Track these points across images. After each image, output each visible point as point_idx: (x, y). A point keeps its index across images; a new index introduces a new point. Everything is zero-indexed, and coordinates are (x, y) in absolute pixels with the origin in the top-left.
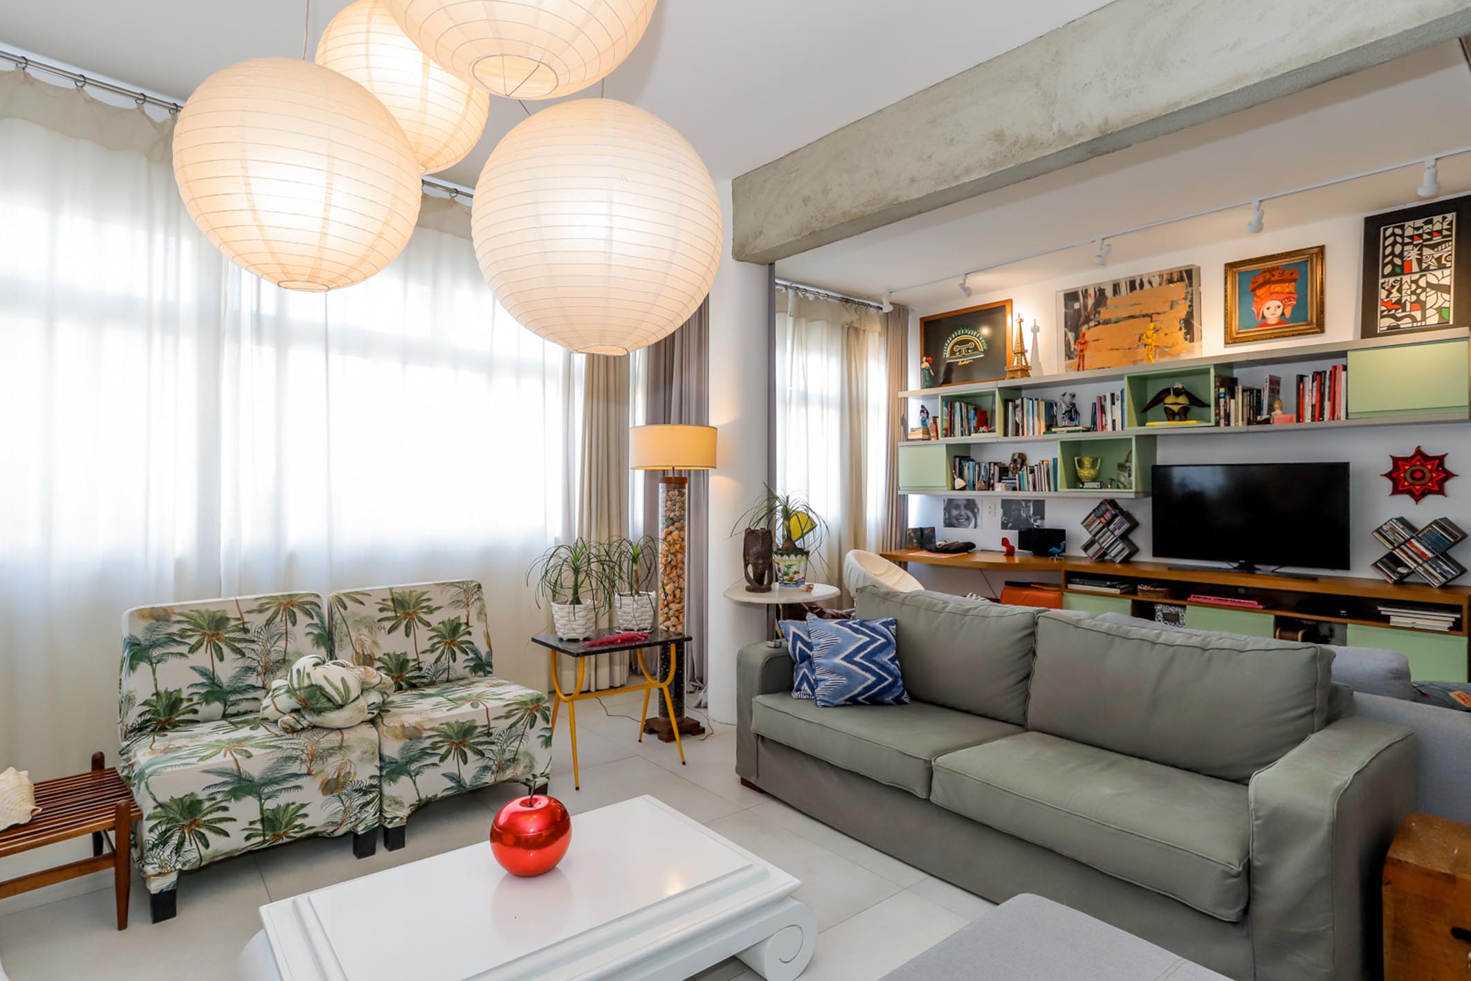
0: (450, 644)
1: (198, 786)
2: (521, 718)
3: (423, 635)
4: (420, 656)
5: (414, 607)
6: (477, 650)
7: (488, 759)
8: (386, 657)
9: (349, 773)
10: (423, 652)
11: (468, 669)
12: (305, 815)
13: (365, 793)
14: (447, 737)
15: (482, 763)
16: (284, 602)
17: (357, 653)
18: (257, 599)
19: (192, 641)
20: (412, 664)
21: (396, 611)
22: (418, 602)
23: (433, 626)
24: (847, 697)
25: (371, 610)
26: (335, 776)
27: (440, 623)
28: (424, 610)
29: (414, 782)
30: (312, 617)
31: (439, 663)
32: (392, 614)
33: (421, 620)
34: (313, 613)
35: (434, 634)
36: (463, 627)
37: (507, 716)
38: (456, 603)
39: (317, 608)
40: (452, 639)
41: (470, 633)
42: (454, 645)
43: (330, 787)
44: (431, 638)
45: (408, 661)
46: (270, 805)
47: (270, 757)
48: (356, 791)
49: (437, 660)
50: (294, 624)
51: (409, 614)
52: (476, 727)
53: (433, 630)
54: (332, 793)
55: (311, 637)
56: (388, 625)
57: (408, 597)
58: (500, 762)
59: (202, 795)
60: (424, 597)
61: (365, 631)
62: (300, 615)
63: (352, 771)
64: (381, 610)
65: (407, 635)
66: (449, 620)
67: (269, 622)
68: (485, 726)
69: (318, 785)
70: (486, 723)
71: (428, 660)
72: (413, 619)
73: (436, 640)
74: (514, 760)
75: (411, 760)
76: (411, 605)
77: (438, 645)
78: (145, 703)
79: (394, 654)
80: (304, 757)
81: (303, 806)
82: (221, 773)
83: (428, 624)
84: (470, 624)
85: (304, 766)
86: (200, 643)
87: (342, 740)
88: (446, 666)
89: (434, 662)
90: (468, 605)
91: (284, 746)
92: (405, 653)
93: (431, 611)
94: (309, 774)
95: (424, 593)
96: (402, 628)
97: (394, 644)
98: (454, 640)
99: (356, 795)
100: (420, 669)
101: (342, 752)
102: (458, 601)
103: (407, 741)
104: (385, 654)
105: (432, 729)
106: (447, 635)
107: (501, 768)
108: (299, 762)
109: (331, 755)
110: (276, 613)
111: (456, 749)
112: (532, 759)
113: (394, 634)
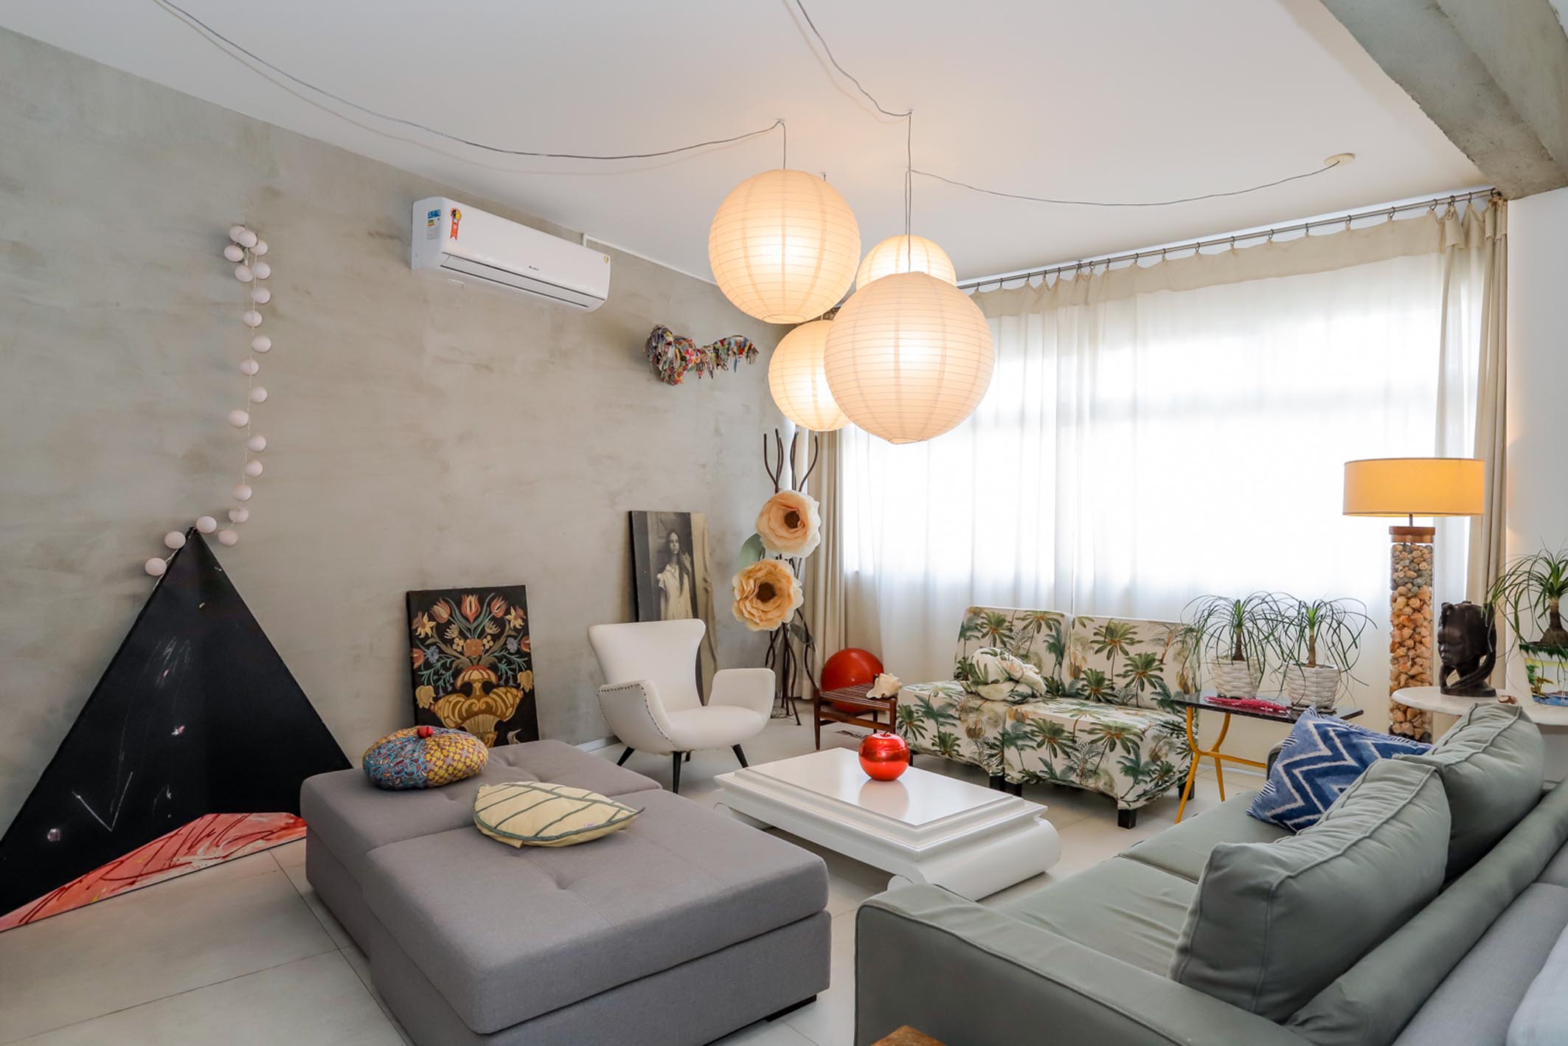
0: (1141, 674)
1: (913, 703)
2: (1101, 739)
3: (1120, 660)
4: (1114, 677)
5: (1120, 636)
6: (1166, 687)
7: (1073, 762)
8: (1089, 672)
9: (981, 729)
10: (1118, 676)
11: (1155, 702)
12: (959, 746)
13: (991, 748)
14: (1042, 730)
15: (1068, 763)
16: (1039, 616)
17: (1071, 663)
18: (1026, 611)
19: (985, 631)
20: (1107, 682)
21: (1105, 638)
22: (1124, 634)
23: (1130, 656)
24: (1274, 812)
25: (1089, 634)
26: (974, 727)
27: (1136, 655)
28: (1128, 641)
29: (1020, 754)
30: (1051, 630)
31: (1128, 688)
32: (1102, 639)
33: (1122, 649)
34: (1053, 627)
35: (1129, 662)
36: (1157, 663)
37: (1091, 732)
38: (1157, 641)
39: (1057, 624)
40: (1143, 671)
41: (1161, 670)
42: (1144, 676)
43: (973, 733)
44: (1126, 665)
45: (1104, 679)
46: (943, 729)
47: (944, 700)
48: (986, 743)
49: (1128, 685)
50: (1038, 632)
51: (1114, 641)
52: (1063, 731)
53: (1129, 659)
54: (972, 738)
55: (1046, 644)
56: (1097, 646)
57: (1119, 627)
58: (1083, 768)
59: (914, 709)
60: (1131, 631)
61: (1079, 648)
62: (1044, 626)
63: (983, 728)
64: (1096, 634)
65: (1108, 658)
66: (1146, 654)
67: (1025, 628)
68: (1071, 733)
69: (964, 729)
70: (1072, 731)
71: (1120, 683)
72: (1116, 647)
73: (1130, 668)
74: (1095, 772)
75: (1018, 737)
76: (1119, 634)
77: (1130, 673)
78: (959, 662)
79: (1095, 671)
80: (958, 707)
81: (957, 739)
82: (922, 700)
83: (1126, 653)
84: (1164, 662)
85: (957, 713)
86: (987, 633)
87: (981, 705)
88: (1134, 692)
89: (1124, 685)
90: (1168, 645)
91: (954, 698)
92: (1103, 673)
93: (1132, 642)
94: (960, 719)
95: (1134, 627)
96: (1106, 652)
97: (1096, 662)
98: (1146, 672)
99: (986, 747)
100: (1113, 689)
101: (978, 713)
102: (1159, 639)
103: (1015, 722)
104: (1089, 669)
105: (1033, 720)
106: (1140, 665)
107: (1084, 774)
108: (954, 709)
109: (971, 712)
110: (1031, 623)
111: (1048, 742)
112: (1111, 780)
113: (1099, 654)
